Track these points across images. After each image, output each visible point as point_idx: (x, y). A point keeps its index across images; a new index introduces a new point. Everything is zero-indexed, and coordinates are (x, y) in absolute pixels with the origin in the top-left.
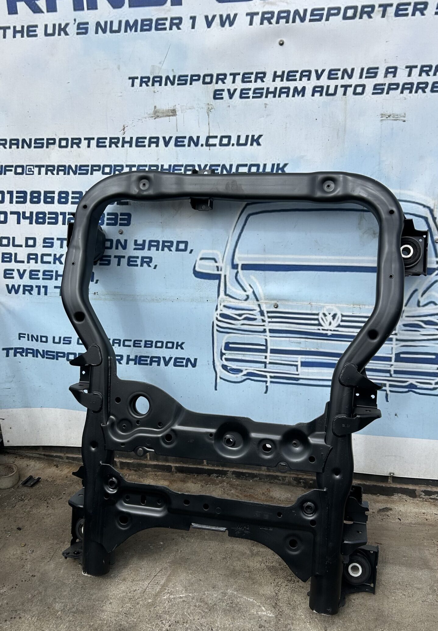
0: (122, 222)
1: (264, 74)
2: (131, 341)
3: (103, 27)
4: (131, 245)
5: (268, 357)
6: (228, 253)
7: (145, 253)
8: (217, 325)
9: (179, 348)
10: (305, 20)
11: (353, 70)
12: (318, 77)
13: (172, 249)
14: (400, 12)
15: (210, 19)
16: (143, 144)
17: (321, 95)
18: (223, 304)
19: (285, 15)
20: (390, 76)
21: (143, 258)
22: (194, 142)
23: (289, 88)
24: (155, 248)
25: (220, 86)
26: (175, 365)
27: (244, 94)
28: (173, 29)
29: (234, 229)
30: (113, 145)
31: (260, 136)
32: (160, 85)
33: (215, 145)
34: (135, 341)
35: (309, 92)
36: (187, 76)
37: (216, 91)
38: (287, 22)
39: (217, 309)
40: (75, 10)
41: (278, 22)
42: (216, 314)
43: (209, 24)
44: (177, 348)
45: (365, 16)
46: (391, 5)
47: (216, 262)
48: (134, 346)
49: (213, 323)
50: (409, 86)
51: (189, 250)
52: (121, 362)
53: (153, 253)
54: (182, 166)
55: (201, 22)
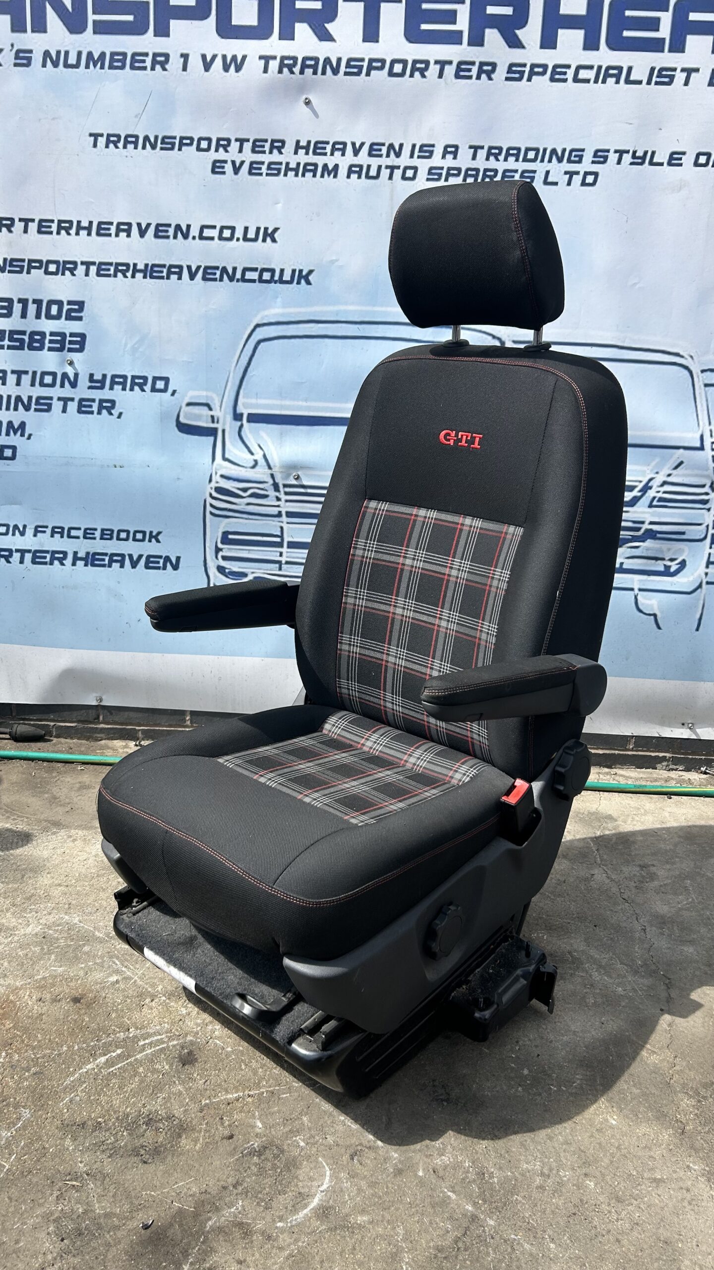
0: (72, 346)
1: (283, 142)
2: (79, 529)
3: (54, 58)
4: (83, 382)
5: (284, 554)
6: (229, 395)
7: (106, 394)
8: (211, 505)
9: (153, 540)
10: (338, 72)
11: (401, 146)
12: (356, 152)
13: (145, 388)
14: (462, 73)
15: (209, 59)
16: (107, 232)
17: (359, 177)
18: (219, 473)
19: (312, 63)
20: (449, 157)
21: (101, 401)
22: (183, 232)
23: (316, 165)
24: (121, 387)
25: (221, 155)
26: (147, 567)
27: (254, 169)
28: (156, 69)
29: (238, 361)
30: (63, 232)
31: (276, 230)
32: (136, 148)
33: (212, 238)
34: (86, 529)
35: (343, 171)
36: (175, 138)
37: (215, 162)
38: (315, 73)
39: (210, 481)
40: (13, 30)
41: (302, 72)
42: (209, 489)
43: (207, 66)
44: (150, 541)
45: (417, 74)
46: (450, 63)
47: (210, 409)
48: (85, 537)
49: (205, 501)
50: (474, 173)
51: (170, 391)
52: (64, 562)
53: (117, 394)
54: (164, 266)
55: (195, 62)
